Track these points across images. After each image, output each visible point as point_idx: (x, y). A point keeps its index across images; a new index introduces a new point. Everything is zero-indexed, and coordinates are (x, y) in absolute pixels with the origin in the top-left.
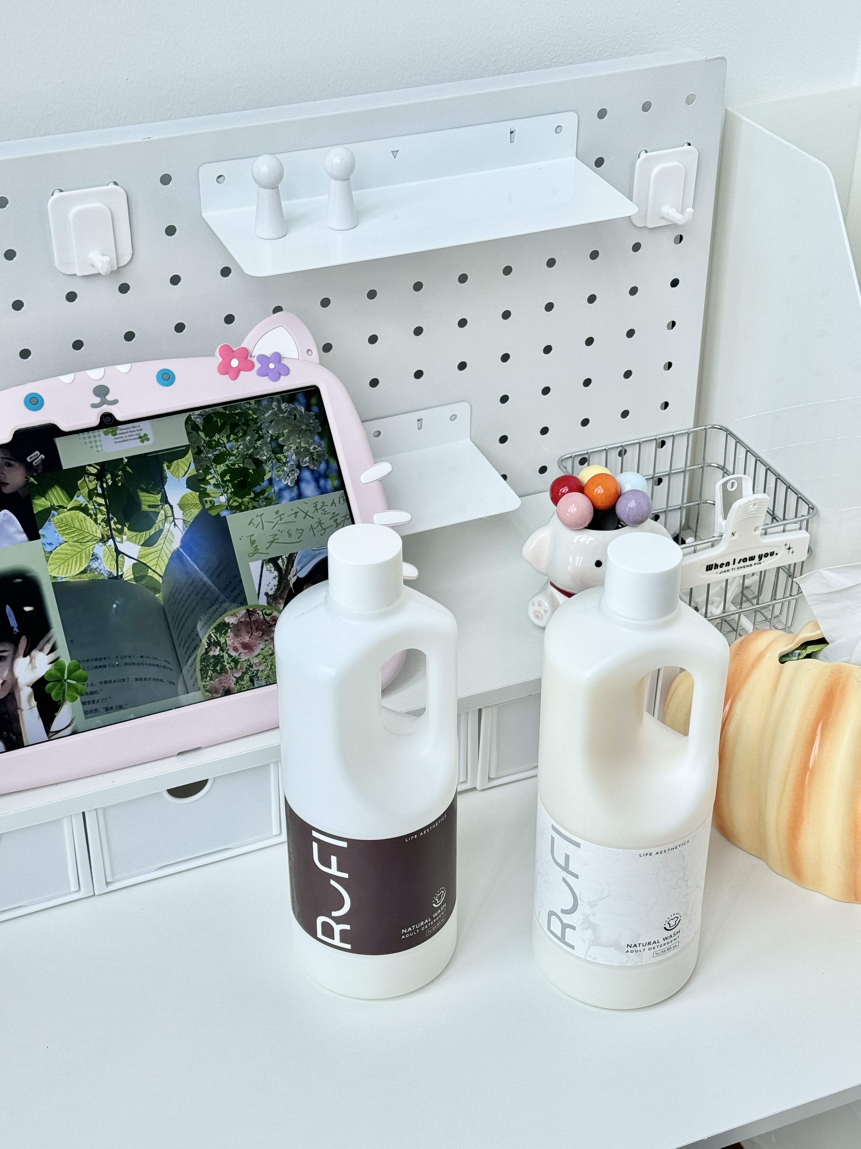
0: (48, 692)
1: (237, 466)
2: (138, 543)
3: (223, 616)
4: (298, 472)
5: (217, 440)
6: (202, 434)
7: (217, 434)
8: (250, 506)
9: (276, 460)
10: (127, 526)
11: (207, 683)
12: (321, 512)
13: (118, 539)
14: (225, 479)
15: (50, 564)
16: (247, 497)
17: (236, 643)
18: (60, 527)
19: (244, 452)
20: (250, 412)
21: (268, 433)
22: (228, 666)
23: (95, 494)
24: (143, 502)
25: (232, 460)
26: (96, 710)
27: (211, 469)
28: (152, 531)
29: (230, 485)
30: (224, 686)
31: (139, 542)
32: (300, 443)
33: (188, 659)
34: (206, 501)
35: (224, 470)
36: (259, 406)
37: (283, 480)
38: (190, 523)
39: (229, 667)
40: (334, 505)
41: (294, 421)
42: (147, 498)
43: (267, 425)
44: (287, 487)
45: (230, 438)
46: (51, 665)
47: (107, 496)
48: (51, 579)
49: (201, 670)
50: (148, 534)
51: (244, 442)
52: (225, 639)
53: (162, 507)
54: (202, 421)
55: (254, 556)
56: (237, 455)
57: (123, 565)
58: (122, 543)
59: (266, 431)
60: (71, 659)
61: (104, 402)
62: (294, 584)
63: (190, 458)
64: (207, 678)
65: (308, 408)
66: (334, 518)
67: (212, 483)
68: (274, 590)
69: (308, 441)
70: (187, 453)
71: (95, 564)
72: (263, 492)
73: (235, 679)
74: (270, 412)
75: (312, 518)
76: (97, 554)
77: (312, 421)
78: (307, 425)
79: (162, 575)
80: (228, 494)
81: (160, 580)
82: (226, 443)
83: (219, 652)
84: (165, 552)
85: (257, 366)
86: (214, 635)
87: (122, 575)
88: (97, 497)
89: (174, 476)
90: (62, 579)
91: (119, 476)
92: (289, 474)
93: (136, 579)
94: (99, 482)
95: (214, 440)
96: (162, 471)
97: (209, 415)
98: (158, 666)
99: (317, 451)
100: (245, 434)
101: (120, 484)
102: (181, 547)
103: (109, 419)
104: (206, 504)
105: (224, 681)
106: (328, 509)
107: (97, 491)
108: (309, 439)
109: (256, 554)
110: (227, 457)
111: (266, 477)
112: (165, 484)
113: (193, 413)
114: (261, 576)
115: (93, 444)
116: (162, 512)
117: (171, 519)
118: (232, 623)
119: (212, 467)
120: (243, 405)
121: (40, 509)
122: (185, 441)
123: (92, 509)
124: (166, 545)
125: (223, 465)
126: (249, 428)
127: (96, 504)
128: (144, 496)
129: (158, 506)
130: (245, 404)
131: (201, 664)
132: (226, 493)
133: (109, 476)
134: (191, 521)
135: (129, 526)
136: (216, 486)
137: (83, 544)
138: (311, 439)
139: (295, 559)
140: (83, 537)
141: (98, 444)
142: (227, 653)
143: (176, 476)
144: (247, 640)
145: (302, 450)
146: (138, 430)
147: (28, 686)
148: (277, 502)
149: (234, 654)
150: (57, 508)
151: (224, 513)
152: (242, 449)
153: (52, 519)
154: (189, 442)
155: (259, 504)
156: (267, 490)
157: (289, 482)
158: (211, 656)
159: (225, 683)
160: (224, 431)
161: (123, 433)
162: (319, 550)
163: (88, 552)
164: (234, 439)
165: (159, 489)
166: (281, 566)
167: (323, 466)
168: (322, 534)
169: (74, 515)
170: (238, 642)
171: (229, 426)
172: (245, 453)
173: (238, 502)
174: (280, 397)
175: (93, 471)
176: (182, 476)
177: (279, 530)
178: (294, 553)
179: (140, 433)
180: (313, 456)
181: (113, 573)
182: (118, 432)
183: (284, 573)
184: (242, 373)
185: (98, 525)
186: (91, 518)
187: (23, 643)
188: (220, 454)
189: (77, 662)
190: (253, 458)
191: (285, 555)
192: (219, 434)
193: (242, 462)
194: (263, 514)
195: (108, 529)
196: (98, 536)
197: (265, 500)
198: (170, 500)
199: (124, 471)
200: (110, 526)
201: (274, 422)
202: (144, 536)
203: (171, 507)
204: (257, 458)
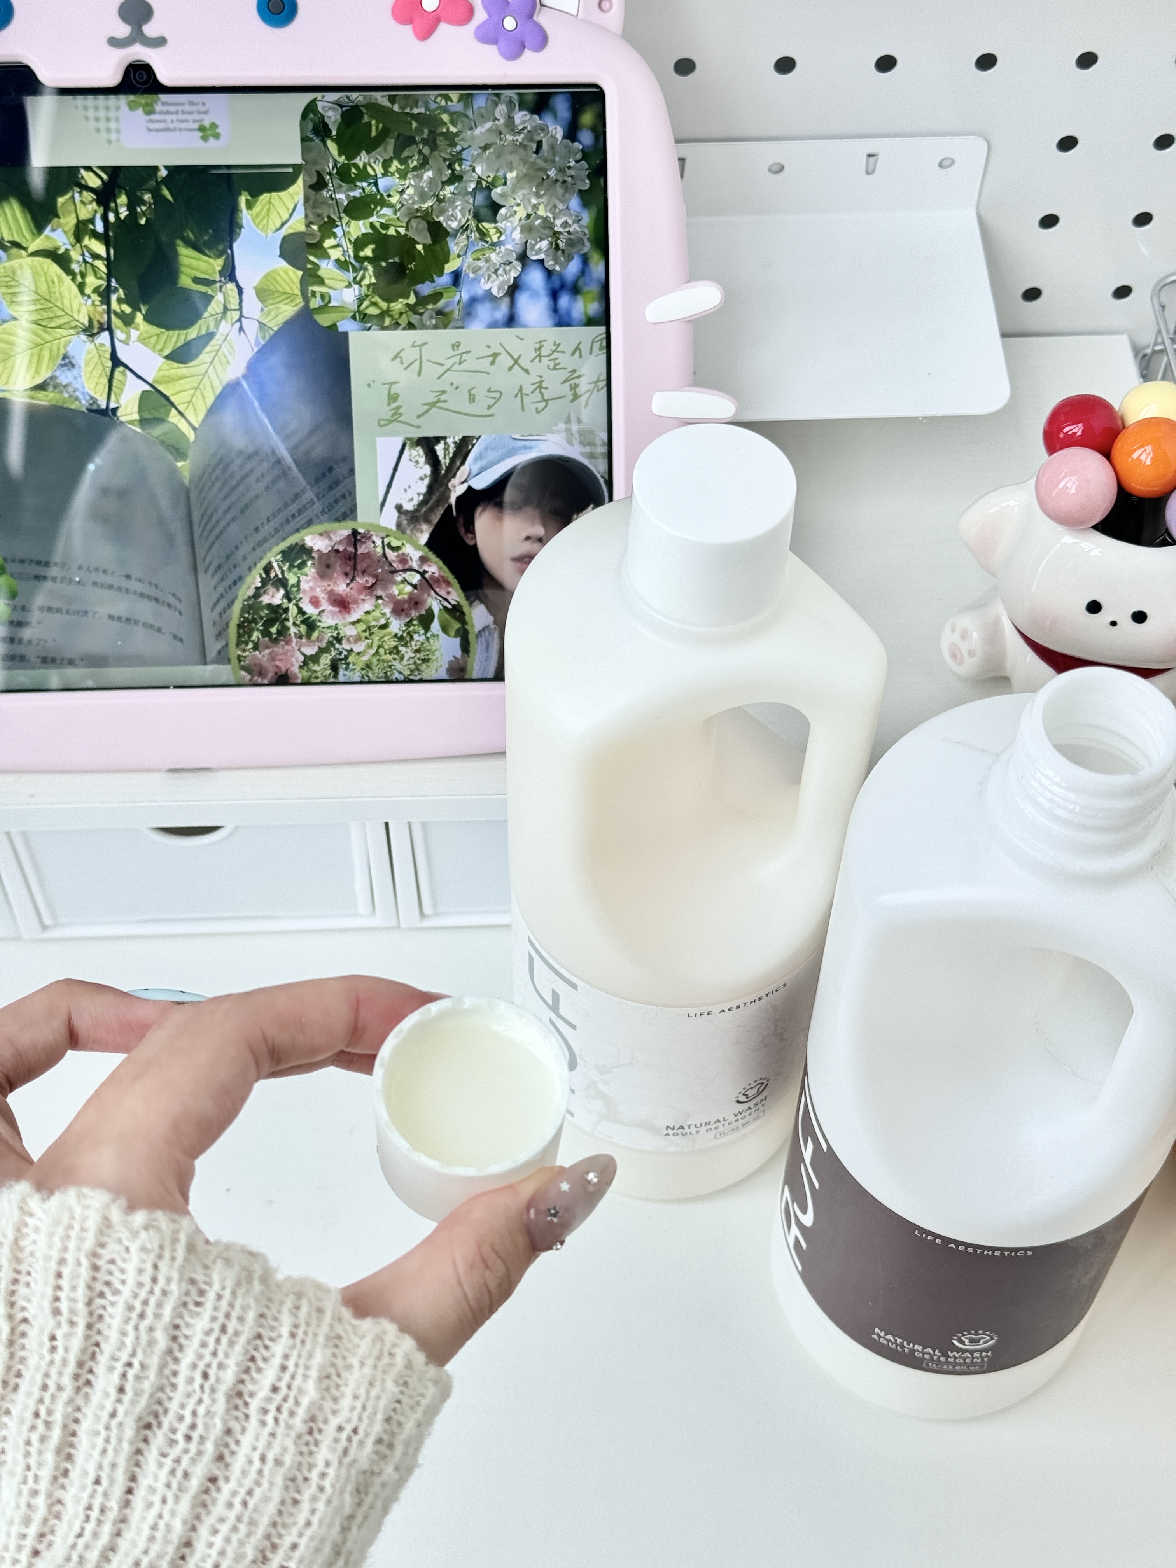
1: (392, 231)
2: (159, 351)
3: (303, 532)
4: (520, 269)
5: (361, 165)
6: (332, 146)
7: (364, 152)
8: (403, 321)
9: (478, 235)
10: (144, 312)
11: (247, 653)
12: (549, 363)
13: (119, 334)
14: (362, 254)
16: (401, 300)
17: (318, 590)
18: (8, 287)
19: (413, 203)
20: (445, 117)
21: (474, 170)
22: (293, 630)
23: (89, 232)
24: (183, 269)
25: (388, 216)
26: (23, 658)
27: (337, 226)
28: (192, 333)
29: (370, 268)
30: (278, 667)
31: (162, 350)
32: (535, 207)
33: (218, 601)
34: (314, 294)
35: (363, 234)
36: (466, 107)
37: (483, 280)
38: (272, 333)
39: (295, 633)
41: (535, 155)
42: (194, 263)
43: (475, 153)
44: (489, 296)
45: (390, 166)
47: (112, 242)
49: (240, 626)
50: (182, 338)
51: (417, 180)
52: (299, 577)
53: (221, 287)
54: (339, 117)
55: (391, 425)
56: (398, 208)
57: (122, 390)
58: (127, 344)
59: (471, 166)
61: (137, 37)
62: (459, 499)
63: (298, 194)
64: (247, 644)
65: (572, 133)
66: (572, 382)
67: (333, 258)
68: (416, 502)
69: (555, 206)
70: (294, 181)
71: (67, 377)
72: (437, 296)
73: (302, 658)
74: (489, 125)
75: (527, 371)
76: (73, 357)
77: (572, 164)
78: (561, 170)
79: (197, 425)
80: (361, 286)
81: (191, 435)
82: (379, 175)
83: (282, 600)
84: (211, 382)
85: (480, 15)
86: (278, 564)
87: (115, 410)
88: (93, 240)
89: (257, 226)
91: (143, 203)
92: (498, 269)
93: (143, 423)
94: (101, 210)
95: (356, 166)
96: (234, 209)
97: (357, 106)
98: (157, 600)
99: (569, 232)
100: (424, 163)
101: (143, 221)
102: (244, 377)
103: (144, 77)
104: (313, 299)
105: (280, 657)
106: (564, 360)
107: (94, 224)
108: (557, 202)
109: (395, 424)
110: (375, 208)
111: (449, 268)
112: (236, 240)
113: (323, 97)
114: (395, 469)
115: (102, 125)
116: (219, 297)
117: (236, 315)
118: (319, 550)
119: (339, 223)
120: (433, 98)
122: (294, 155)
123: (79, 262)
124: (214, 368)
125: (364, 224)
126: (436, 153)
127: (87, 254)
128: (187, 256)
129: (214, 282)
130: (436, 98)
131: (241, 616)
132: (359, 283)
133: (123, 199)
134: (276, 329)
135: (147, 312)
136: (342, 265)
137: (49, 330)
138: (561, 201)
139: (471, 449)
140: (51, 316)
141: (113, 125)
142: (297, 605)
143: (261, 227)
144: (340, 588)
145: (537, 222)
146: (199, 112)
148: (459, 324)
149: (310, 610)
150: (8, 244)
151: (345, 325)
152: (411, 197)
154: (303, 159)
155: (422, 319)
156: (445, 295)
157: (496, 286)
158: (264, 603)
159: (280, 660)
160: (379, 149)
161: (168, 113)
162: (525, 440)
163: (55, 348)
164: (398, 170)
165: (221, 247)
166: (441, 457)
167: (573, 268)
168: (539, 410)
169: (39, 268)
170: (323, 588)
171: (393, 141)
172: (416, 207)
173: (380, 308)
174: (515, 96)
175: (94, 182)
176: (274, 229)
177: (452, 384)
178: (473, 438)
179: (202, 120)
180: (559, 242)
181: (99, 403)
182: (158, 108)
183: (443, 472)
184: (444, 28)
185: (85, 298)
186: (74, 280)
188: (361, 197)
190: (430, 219)
191: (454, 438)
192: (368, 153)
193: (404, 225)
194: (426, 343)
195: (104, 310)
196: (81, 321)
197: (437, 314)
198: (239, 275)
199: (156, 194)
200: (109, 304)
201: (492, 150)
202: (174, 340)
203: (240, 291)
204: (439, 221)
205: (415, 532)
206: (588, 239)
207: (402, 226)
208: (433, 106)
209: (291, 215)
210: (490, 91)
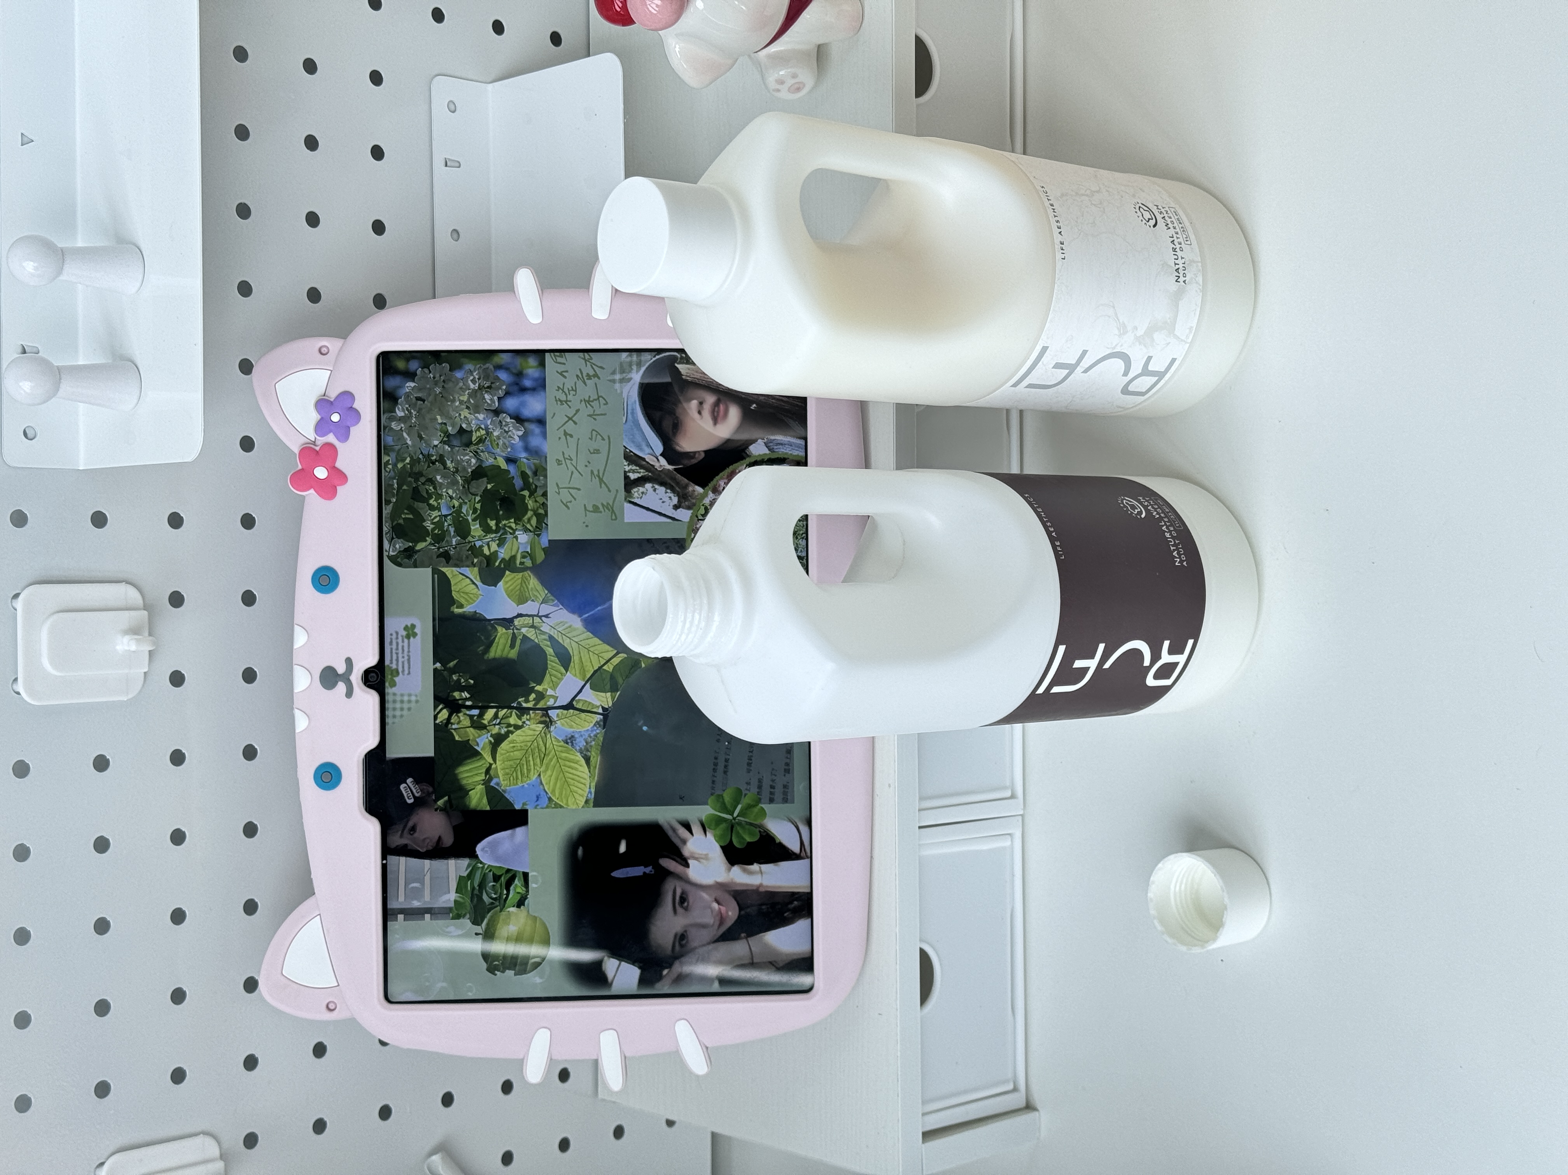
0: (745, 845)
1: (478, 506)
2: (562, 676)
4: (505, 415)
5: (433, 526)
6: (420, 546)
7: (423, 524)
8: (541, 500)
9: (481, 445)
10: (535, 685)
12: (571, 395)
13: (551, 702)
14: (494, 528)
15: (567, 804)
16: (526, 501)
18: (517, 778)
19: (459, 490)
20: (400, 465)
21: (436, 446)
23: (479, 719)
24: (504, 655)
25: (467, 508)
26: (785, 786)
27: (475, 544)
28: (550, 651)
29: (503, 522)
31: (561, 674)
34: (522, 563)
35: (480, 527)
36: (393, 450)
37: (512, 442)
40: (564, 374)
41: (426, 402)
42: (500, 647)
43: (424, 445)
44: (524, 437)
45: (434, 506)
46: (707, 833)
47: (486, 704)
48: (588, 807)
50: (553, 658)
51: (443, 487)
53: (517, 629)
54: (400, 541)
55: (616, 512)
56: (462, 501)
57: (590, 703)
58: (557, 697)
59: (433, 449)
60: (706, 803)
61: (346, 678)
62: (669, 463)
63: (452, 571)
65: (410, 375)
66: (585, 378)
67: (497, 549)
68: (672, 495)
69: (461, 388)
70: (444, 574)
71: (580, 742)
72: (524, 475)
74: (405, 435)
75: (578, 411)
76: (566, 736)
77: (431, 375)
78: (436, 384)
80: (517, 529)
82: (440, 513)
84: (584, 640)
85: (331, 438)
88: (484, 717)
89: (475, 601)
90: (590, 792)
91: (459, 680)
92: (505, 430)
93: (613, 689)
94: (464, 710)
95: (433, 530)
96: (463, 616)
97: (393, 528)
99: (479, 379)
100: (431, 481)
101: (472, 682)
103: (373, 674)
104: (525, 563)
106: (569, 383)
107: (475, 715)
108: (458, 387)
109: (614, 509)
110: (462, 517)
111: (503, 465)
112: (484, 617)
113: (386, 551)
114: (648, 509)
115: (406, 706)
116: (524, 630)
117: (537, 620)
119: (473, 543)
120: (387, 474)
121: (485, 800)
122: (425, 574)
123: (500, 728)
124: (574, 637)
125: (473, 526)
126: (424, 473)
127: (494, 722)
128: (496, 651)
129: (514, 633)
130: (386, 472)
132: (514, 531)
133: (456, 694)
135: (535, 683)
136: (501, 543)
137: (547, 752)
138: (458, 384)
139: (634, 453)
140: (537, 751)
141: (406, 698)
143: (475, 599)
145: (472, 402)
146: (397, 638)
147: (729, 870)
148: (543, 459)
150: (488, 776)
151: (544, 542)
152: (454, 491)
153: (502, 788)
154: (429, 567)
155: (540, 486)
156: (523, 469)
157: (516, 433)
160: (422, 513)
161: (397, 660)
162: (627, 413)
163: (560, 748)
164: (436, 500)
165: (490, 628)
166: (640, 476)
167: (503, 376)
168: (605, 402)
169: (504, 756)
171: (416, 503)
172: (461, 488)
173: (532, 516)
174: (385, 416)
176: (477, 590)
177: (586, 466)
179: (402, 636)
180: (486, 386)
181: (599, 720)
182: (394, 666)
183: (650, 474)
184: (339, 464)
185: (525, 725)
186: (512, 733)
187: (668, 864)
188: (455, 527)
189: (712, 797)
190: (470, 479)
191: (625, 465)
192: (424, 521)
193: (474, 497)
194: (557, 484)
195: (533, 713)
196: (541, 729)
197: (536, 475)
198: (509, 616)
199: (453, 671)
200: (529, 709)
201: (422, 433)
202: (554, 664)
203: (520, 615)
204: (471, 472)
205: (694, 497)
206: (484, 365)
207: (475, 498)
208: (392, 473)
209: (467, 577)
210: (382, 433)
